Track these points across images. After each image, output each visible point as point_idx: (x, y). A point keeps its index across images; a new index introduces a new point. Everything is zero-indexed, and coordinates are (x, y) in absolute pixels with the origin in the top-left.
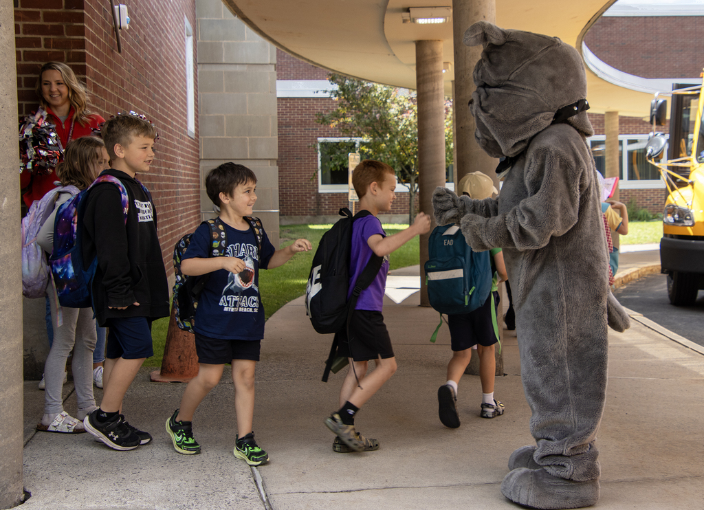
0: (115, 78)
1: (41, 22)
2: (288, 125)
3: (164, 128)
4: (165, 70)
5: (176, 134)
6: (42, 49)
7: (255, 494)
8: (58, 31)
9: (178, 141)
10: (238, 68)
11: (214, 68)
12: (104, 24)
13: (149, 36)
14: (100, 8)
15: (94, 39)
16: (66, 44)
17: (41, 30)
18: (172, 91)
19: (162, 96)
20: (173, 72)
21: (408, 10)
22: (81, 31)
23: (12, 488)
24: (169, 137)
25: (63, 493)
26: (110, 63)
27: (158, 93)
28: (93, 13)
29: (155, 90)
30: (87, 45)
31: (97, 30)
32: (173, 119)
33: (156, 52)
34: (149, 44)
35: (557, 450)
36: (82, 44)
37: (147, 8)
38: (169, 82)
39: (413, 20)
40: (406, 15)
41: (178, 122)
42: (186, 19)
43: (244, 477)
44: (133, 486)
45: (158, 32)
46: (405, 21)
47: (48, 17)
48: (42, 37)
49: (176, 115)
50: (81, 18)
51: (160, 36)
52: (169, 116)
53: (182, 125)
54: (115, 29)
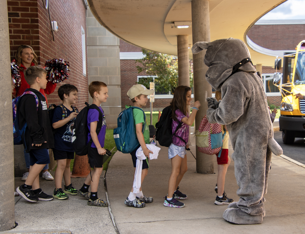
0: (52, 52)
1: (21, 29)
2: (125, 71)
3: (73, 72)
4: (73, 48)
5: (78, 75)
6: (21, 40)
7: (111, 223)
8: (28, 32)
9: (79, 78)
10: (104, 47)
11: (94, 48)
12: (47, 29)
13: (66, 34)
14: (45, 23)
15: (43, 36)
16: (32, 38)
17: (21, 32)
18: (76, 57)
19: (72, 59)
20: (77, 49)
21: (173, 23)
22: (37, 32)
23: (10, 222)
24: (75, 76)
25: (31, 223)
26: (50, 45)
27: (70, 58)
28: (42, 25)
29: (69, 57)
30: (40, 38)
31: (44, 31)
32: (77, 68)
33: (69, 41)
34: (66, 38)
35: (245, 205)
36: (38, 38)
37: (65, 23)
38: (75, 53)
39: (176, 27)
40: (173, 25)
41: (79, 70)
42: (82, 27)
43: (106, 216)
44: (60, 220)
45: (70, 33)
46: (172, 27)
47: (24, 26)
48: (21, 35)
50: (37, 27)
51: (71, 34)
52: (75, 67)
53: (81, 71)
54: (52, 31)
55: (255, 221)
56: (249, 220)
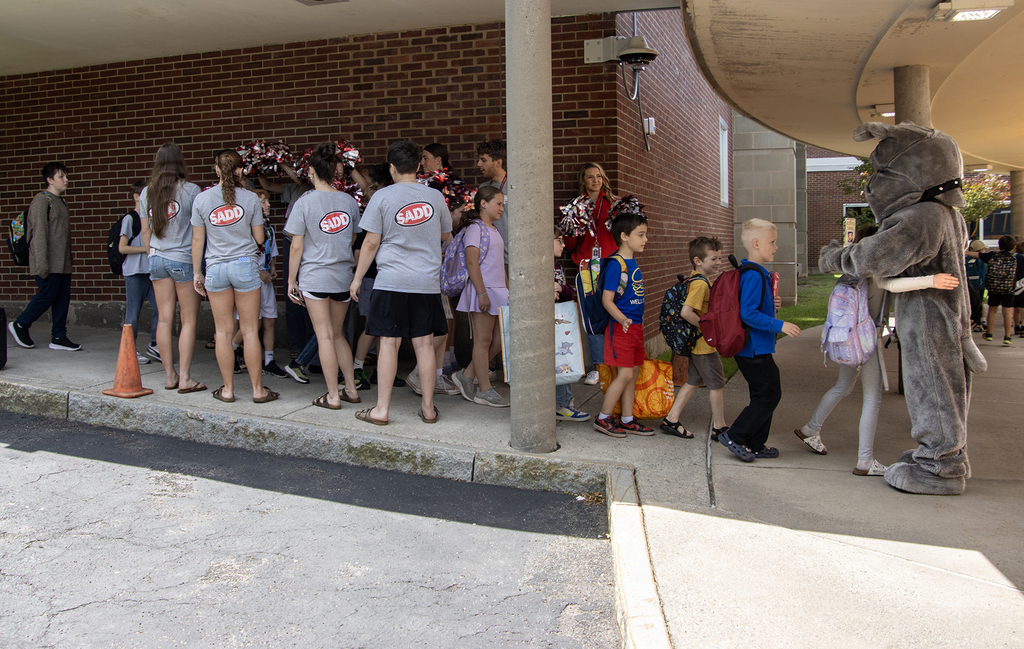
0: (644, 169)
1: (590, 136)
2: (818, 194)
3: (696, 201)
4: (697, 159)
5: (707, 205)
6: (590, 153)
7: (704, 463)
8: (600, 140)
9: (709, 210)
10: (764, 153)
11: (746, 153)
12: (635, 133)
13: (680, 135)
14: (632, 122)
15: (625, 144)
16: (605, 149)
17: (590, 141)
18: (704, 173)
19: (693, 178)
20: (705, 159)
21: (874, 107)
22: (615, 140)
23: (549, 441)
24: (700, 208)
25: (580, 448)
26: (641, 160)
27: (689, 176)
28: (625, 127)
29: (686, 175)
30: (619, 149)
31: (628, 137)
32: (704, 194)
33: (688, 147)
34: (680, 141)
35: (929, 456)
36: (615, 149)
37: (679, 116)
38: (701, 167)
39: (879, 115)
40: (872, 111)
41: (710, 196)
42: (721, 119)
43: (700, 451)
44: (624, 449)
45: (690, 131)
46: (872, 116)
47: (595, 132)
48: (590, 146)
49: (709, 191)
50: (615, 131)
51: (692, 134)
52: (700, 192)
53: (714, 198)
54: (645, 136)
55: (948, 489)
56: (935, 487)
